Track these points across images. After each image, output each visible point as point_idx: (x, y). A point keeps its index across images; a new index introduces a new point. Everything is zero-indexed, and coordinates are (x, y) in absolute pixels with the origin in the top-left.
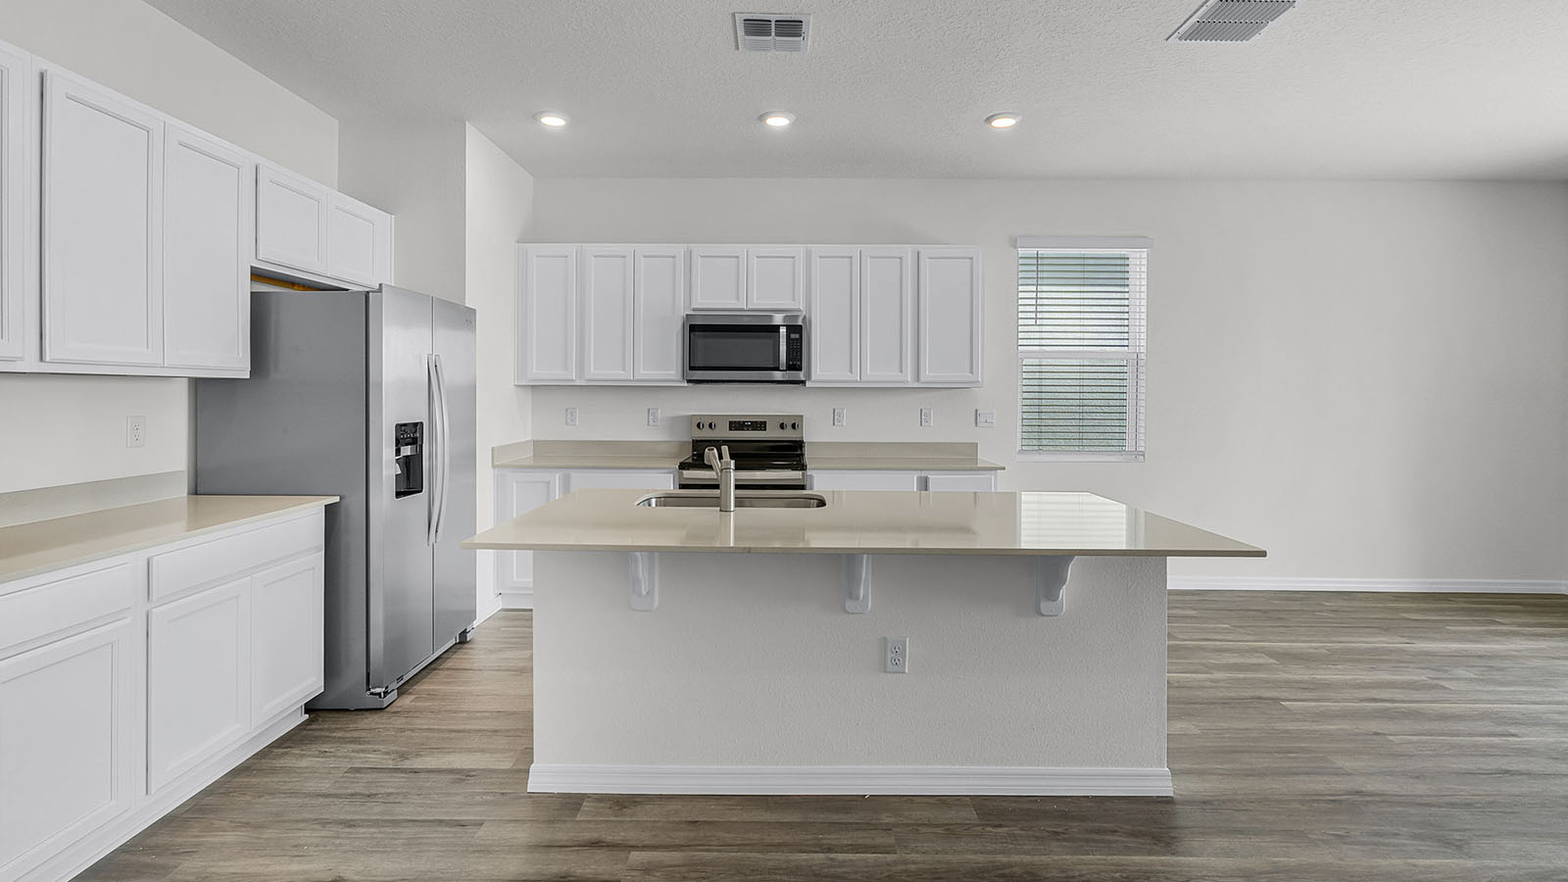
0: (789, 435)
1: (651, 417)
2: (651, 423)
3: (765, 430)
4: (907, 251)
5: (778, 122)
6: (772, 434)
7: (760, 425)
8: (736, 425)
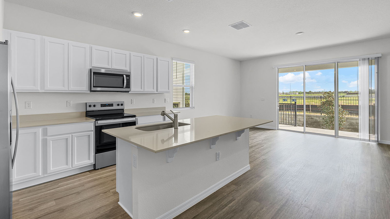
0: (120, 107)
1: (68, 104)
2: (68, 106)
3: (113, 106)
4: (155, 57)
5: (138, 15)
6: (115, 107)
7: (111, 105)
8: (103, 105)
